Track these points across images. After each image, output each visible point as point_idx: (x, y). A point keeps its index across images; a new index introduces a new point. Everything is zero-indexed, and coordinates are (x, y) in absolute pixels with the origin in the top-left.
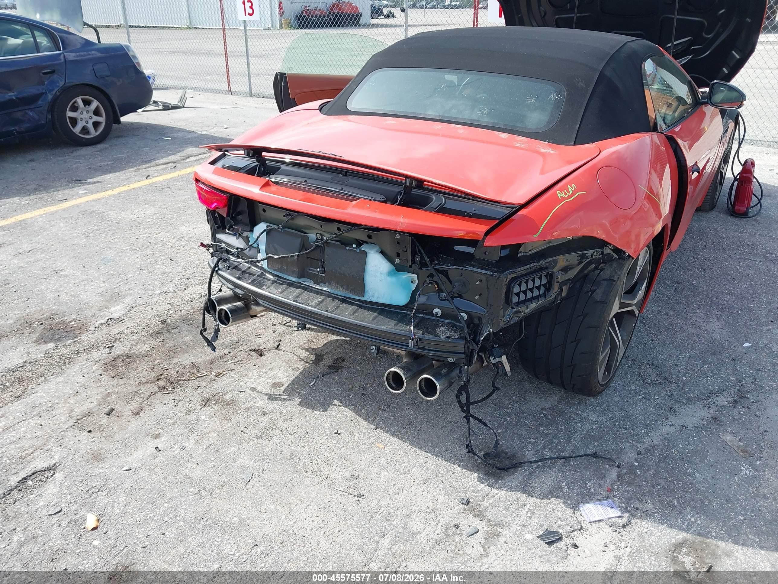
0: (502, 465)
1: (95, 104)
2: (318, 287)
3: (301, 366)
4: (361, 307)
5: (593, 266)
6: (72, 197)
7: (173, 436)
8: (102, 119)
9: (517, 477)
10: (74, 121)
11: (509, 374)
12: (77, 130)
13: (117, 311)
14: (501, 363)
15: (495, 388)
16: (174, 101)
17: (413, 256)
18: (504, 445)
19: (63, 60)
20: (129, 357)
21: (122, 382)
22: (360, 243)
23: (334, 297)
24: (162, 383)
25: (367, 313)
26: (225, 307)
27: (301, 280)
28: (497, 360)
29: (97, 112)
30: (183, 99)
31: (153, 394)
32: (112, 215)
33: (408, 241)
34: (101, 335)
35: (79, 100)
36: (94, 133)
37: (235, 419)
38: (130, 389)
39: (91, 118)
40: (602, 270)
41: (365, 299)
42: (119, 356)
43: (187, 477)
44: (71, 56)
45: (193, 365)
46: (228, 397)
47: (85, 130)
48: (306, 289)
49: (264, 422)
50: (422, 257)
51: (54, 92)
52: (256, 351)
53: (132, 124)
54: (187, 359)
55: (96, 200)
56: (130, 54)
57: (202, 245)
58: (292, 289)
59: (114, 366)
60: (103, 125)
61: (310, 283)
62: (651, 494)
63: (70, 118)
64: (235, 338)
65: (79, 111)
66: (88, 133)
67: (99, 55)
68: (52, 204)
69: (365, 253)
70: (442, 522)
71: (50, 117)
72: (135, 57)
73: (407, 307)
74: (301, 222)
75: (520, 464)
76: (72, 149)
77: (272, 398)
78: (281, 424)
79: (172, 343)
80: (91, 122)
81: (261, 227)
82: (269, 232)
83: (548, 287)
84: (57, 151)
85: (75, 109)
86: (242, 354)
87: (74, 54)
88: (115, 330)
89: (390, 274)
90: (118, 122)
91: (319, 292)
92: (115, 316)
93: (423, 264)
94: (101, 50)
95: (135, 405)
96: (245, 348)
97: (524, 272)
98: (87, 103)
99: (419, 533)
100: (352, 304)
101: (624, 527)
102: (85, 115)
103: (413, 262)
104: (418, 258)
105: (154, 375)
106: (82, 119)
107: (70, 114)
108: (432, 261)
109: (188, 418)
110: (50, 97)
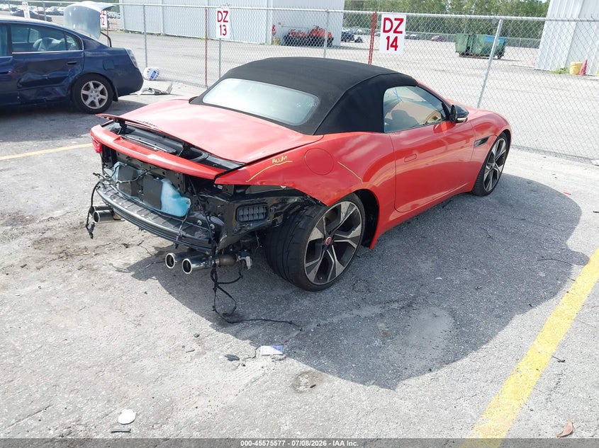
0: (232, 321)
1: (102, 87)
2: (141, 202)
3: (147, 256)
4: (160, 216)
5: (300, 206)
6: (66, 145)
7: (53, 282)
8: (105, 97)
9: (236, 327)
10: (86, 97)
11: (249, 268)
12: (87, 103)
13: (57, 213)
14: (245, 261)
15: (241, 276)
16: (163, 89)
17: (187, 188)
18: (240, 310)
19: (83, 56)
20: (50, 239)
21: (39, 251)
22: (161, 178)
23: (146, 208)
24: (62, 255)
25: (162, 219)
26: (97, 212)
27: (133, 197)
28: (243, 258)
29: (102, 92)
30: (170, 89)
31: (54, 260)
32: (85, 158)
33: (182, 178)
34: (42, 226)
35: (91, 84)
36: (98, 106)
37: (92, 278)
38: (42, 256)
39: (98, 96)
40: (307, 210)
41: (161, 211)
42: (45, 238)
43: (48, 303)
44: (89, 54)
45: (86, 248)
46: (95, 267)
47: (93, 103)
48: (136, 203)
49: (109, 282)
50: (192, 189)
51: (74, 77)
52: (125, 244)
53: (129, 102)
54: (82, 244)
55: (80, 149)
56: (130, 56)
57: (94, 174)
58: (129, 202)
59: (39, 243)
60: (106, 101)
61: (138, 200)
62: (309, 346)
63: (83, 95)
64: (118, 236)
65: (90, 91)
66: (95, 105)
67: (108, 55)
68: (52, 148)
69: (162, 183)
70: (177, 343)
71: (69, 92)
72: (133, 58)
73: (183, 217)
74: (134, 162)
75: (242, 321)
76: (81, 115)
77: (119, 270)
78: (117, 285)
79: (80, 235)
80: (97, 98)
81: (118, 164)
82: (121, 167)
83: (266, 215)
84: (72, 116)
85: (88, 88)
86: (116, 245)
87: (90, 53)
88: (51, 224)
89: (174, 197)
90: (116, 100)
91: (141, 205)
92: (55, 216)
93: (193, 193)
94: (109, 52)
95: (40, 264)
96: (121, 242)
97: (247, 203)
98: (96, 86)
99: (160, 347)
100: (156, 214)
101: (280, 360)
102: (94, 94)
103: (187, 190)
104: (189, 189)
105: (60, 250)
106: (91, 96)
107: (83, 92)
108: (197, 192)
109: (67, 274)
110: (71, 79)
